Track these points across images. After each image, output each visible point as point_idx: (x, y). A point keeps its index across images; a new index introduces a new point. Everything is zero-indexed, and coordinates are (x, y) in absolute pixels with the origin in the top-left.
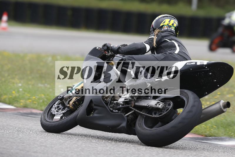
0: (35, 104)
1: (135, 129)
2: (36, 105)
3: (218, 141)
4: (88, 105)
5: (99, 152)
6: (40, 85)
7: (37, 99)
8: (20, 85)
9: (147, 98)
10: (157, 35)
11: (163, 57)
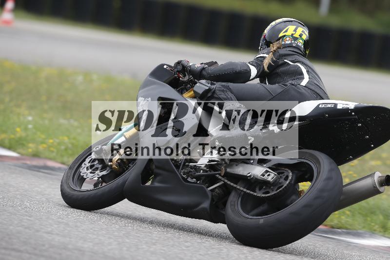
0: (53, 152)
1: (224, 212)
2: (54, 154)
3: (351, 236)
4: (146, 166)
5: (154, 241)
6: (62, 121)
7: (55, 144)
8: (30, 118)
9: (248, 162)
10: (274, 52)
11: (280, 90)
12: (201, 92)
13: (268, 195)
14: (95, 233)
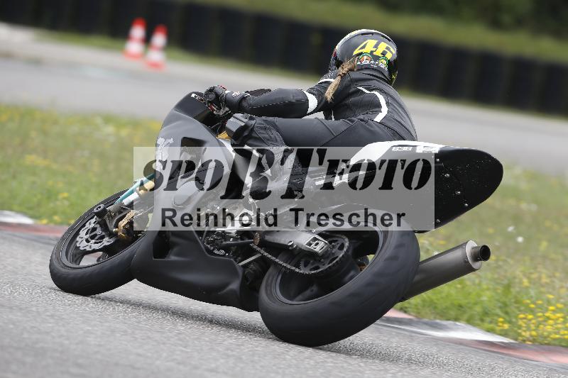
4: (160, 232)
10: (343, 76)
11: (344, 128)
12: (234, 130)
13: (318, 271)
14: (280, 371)
